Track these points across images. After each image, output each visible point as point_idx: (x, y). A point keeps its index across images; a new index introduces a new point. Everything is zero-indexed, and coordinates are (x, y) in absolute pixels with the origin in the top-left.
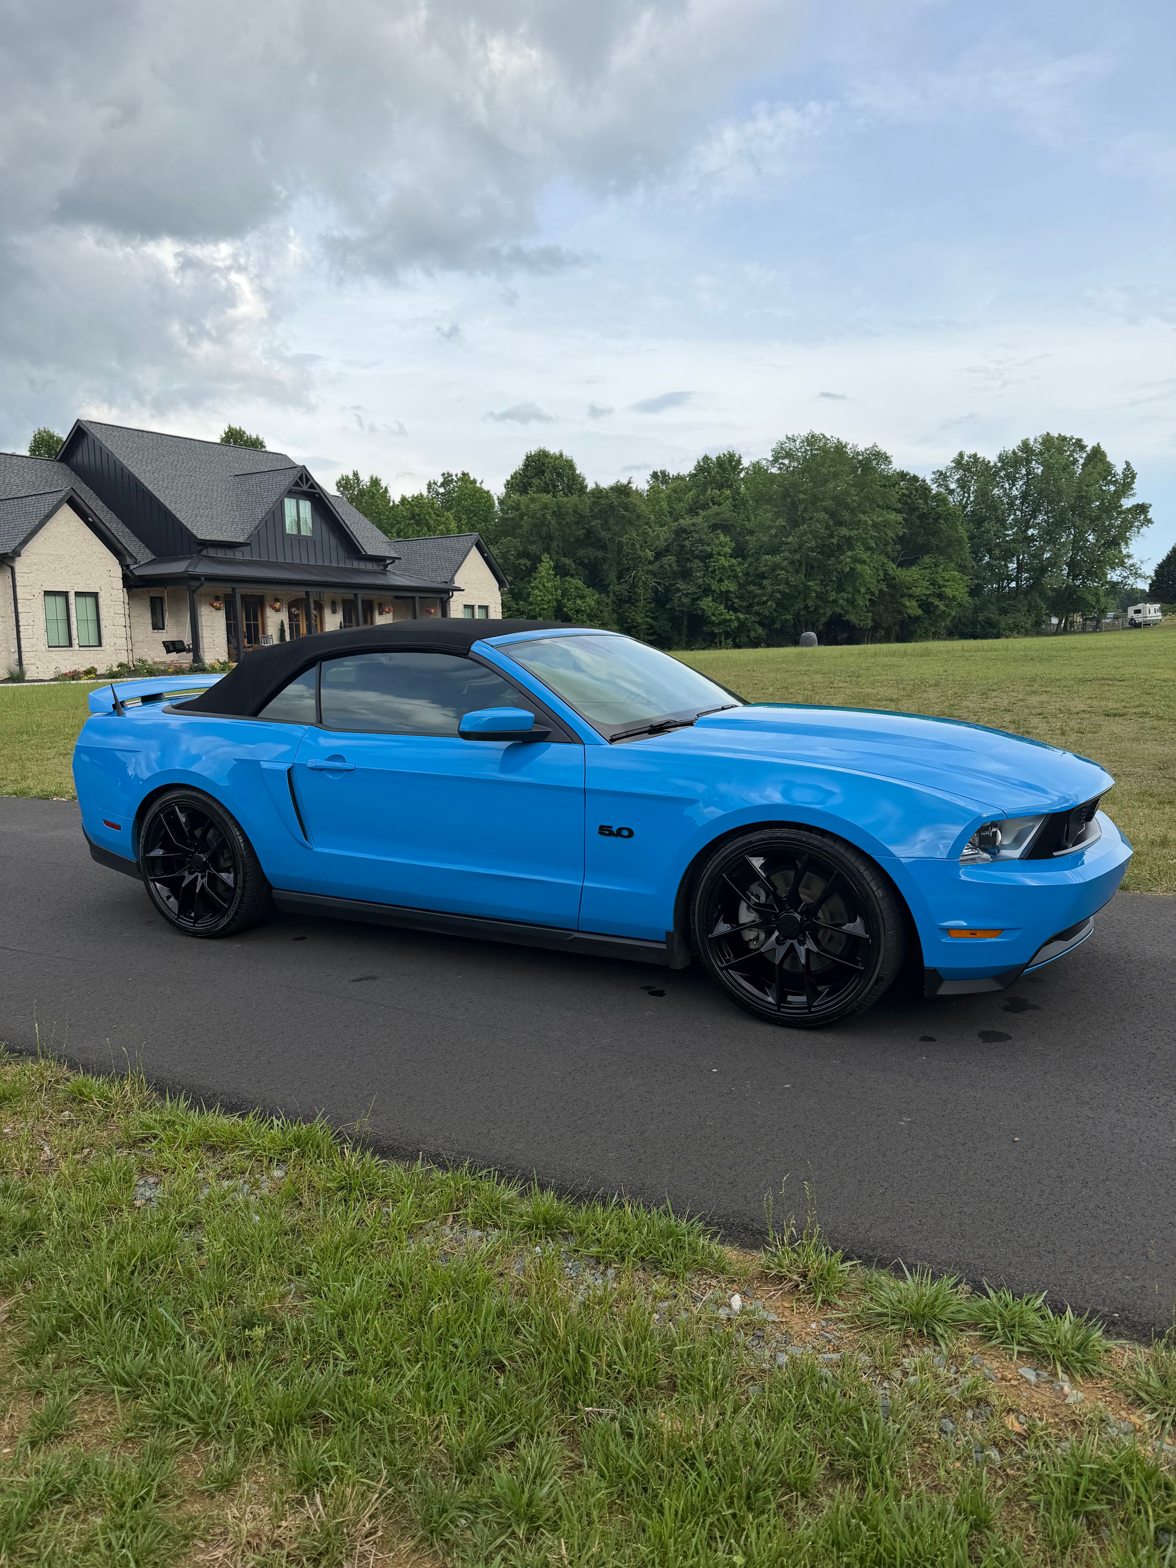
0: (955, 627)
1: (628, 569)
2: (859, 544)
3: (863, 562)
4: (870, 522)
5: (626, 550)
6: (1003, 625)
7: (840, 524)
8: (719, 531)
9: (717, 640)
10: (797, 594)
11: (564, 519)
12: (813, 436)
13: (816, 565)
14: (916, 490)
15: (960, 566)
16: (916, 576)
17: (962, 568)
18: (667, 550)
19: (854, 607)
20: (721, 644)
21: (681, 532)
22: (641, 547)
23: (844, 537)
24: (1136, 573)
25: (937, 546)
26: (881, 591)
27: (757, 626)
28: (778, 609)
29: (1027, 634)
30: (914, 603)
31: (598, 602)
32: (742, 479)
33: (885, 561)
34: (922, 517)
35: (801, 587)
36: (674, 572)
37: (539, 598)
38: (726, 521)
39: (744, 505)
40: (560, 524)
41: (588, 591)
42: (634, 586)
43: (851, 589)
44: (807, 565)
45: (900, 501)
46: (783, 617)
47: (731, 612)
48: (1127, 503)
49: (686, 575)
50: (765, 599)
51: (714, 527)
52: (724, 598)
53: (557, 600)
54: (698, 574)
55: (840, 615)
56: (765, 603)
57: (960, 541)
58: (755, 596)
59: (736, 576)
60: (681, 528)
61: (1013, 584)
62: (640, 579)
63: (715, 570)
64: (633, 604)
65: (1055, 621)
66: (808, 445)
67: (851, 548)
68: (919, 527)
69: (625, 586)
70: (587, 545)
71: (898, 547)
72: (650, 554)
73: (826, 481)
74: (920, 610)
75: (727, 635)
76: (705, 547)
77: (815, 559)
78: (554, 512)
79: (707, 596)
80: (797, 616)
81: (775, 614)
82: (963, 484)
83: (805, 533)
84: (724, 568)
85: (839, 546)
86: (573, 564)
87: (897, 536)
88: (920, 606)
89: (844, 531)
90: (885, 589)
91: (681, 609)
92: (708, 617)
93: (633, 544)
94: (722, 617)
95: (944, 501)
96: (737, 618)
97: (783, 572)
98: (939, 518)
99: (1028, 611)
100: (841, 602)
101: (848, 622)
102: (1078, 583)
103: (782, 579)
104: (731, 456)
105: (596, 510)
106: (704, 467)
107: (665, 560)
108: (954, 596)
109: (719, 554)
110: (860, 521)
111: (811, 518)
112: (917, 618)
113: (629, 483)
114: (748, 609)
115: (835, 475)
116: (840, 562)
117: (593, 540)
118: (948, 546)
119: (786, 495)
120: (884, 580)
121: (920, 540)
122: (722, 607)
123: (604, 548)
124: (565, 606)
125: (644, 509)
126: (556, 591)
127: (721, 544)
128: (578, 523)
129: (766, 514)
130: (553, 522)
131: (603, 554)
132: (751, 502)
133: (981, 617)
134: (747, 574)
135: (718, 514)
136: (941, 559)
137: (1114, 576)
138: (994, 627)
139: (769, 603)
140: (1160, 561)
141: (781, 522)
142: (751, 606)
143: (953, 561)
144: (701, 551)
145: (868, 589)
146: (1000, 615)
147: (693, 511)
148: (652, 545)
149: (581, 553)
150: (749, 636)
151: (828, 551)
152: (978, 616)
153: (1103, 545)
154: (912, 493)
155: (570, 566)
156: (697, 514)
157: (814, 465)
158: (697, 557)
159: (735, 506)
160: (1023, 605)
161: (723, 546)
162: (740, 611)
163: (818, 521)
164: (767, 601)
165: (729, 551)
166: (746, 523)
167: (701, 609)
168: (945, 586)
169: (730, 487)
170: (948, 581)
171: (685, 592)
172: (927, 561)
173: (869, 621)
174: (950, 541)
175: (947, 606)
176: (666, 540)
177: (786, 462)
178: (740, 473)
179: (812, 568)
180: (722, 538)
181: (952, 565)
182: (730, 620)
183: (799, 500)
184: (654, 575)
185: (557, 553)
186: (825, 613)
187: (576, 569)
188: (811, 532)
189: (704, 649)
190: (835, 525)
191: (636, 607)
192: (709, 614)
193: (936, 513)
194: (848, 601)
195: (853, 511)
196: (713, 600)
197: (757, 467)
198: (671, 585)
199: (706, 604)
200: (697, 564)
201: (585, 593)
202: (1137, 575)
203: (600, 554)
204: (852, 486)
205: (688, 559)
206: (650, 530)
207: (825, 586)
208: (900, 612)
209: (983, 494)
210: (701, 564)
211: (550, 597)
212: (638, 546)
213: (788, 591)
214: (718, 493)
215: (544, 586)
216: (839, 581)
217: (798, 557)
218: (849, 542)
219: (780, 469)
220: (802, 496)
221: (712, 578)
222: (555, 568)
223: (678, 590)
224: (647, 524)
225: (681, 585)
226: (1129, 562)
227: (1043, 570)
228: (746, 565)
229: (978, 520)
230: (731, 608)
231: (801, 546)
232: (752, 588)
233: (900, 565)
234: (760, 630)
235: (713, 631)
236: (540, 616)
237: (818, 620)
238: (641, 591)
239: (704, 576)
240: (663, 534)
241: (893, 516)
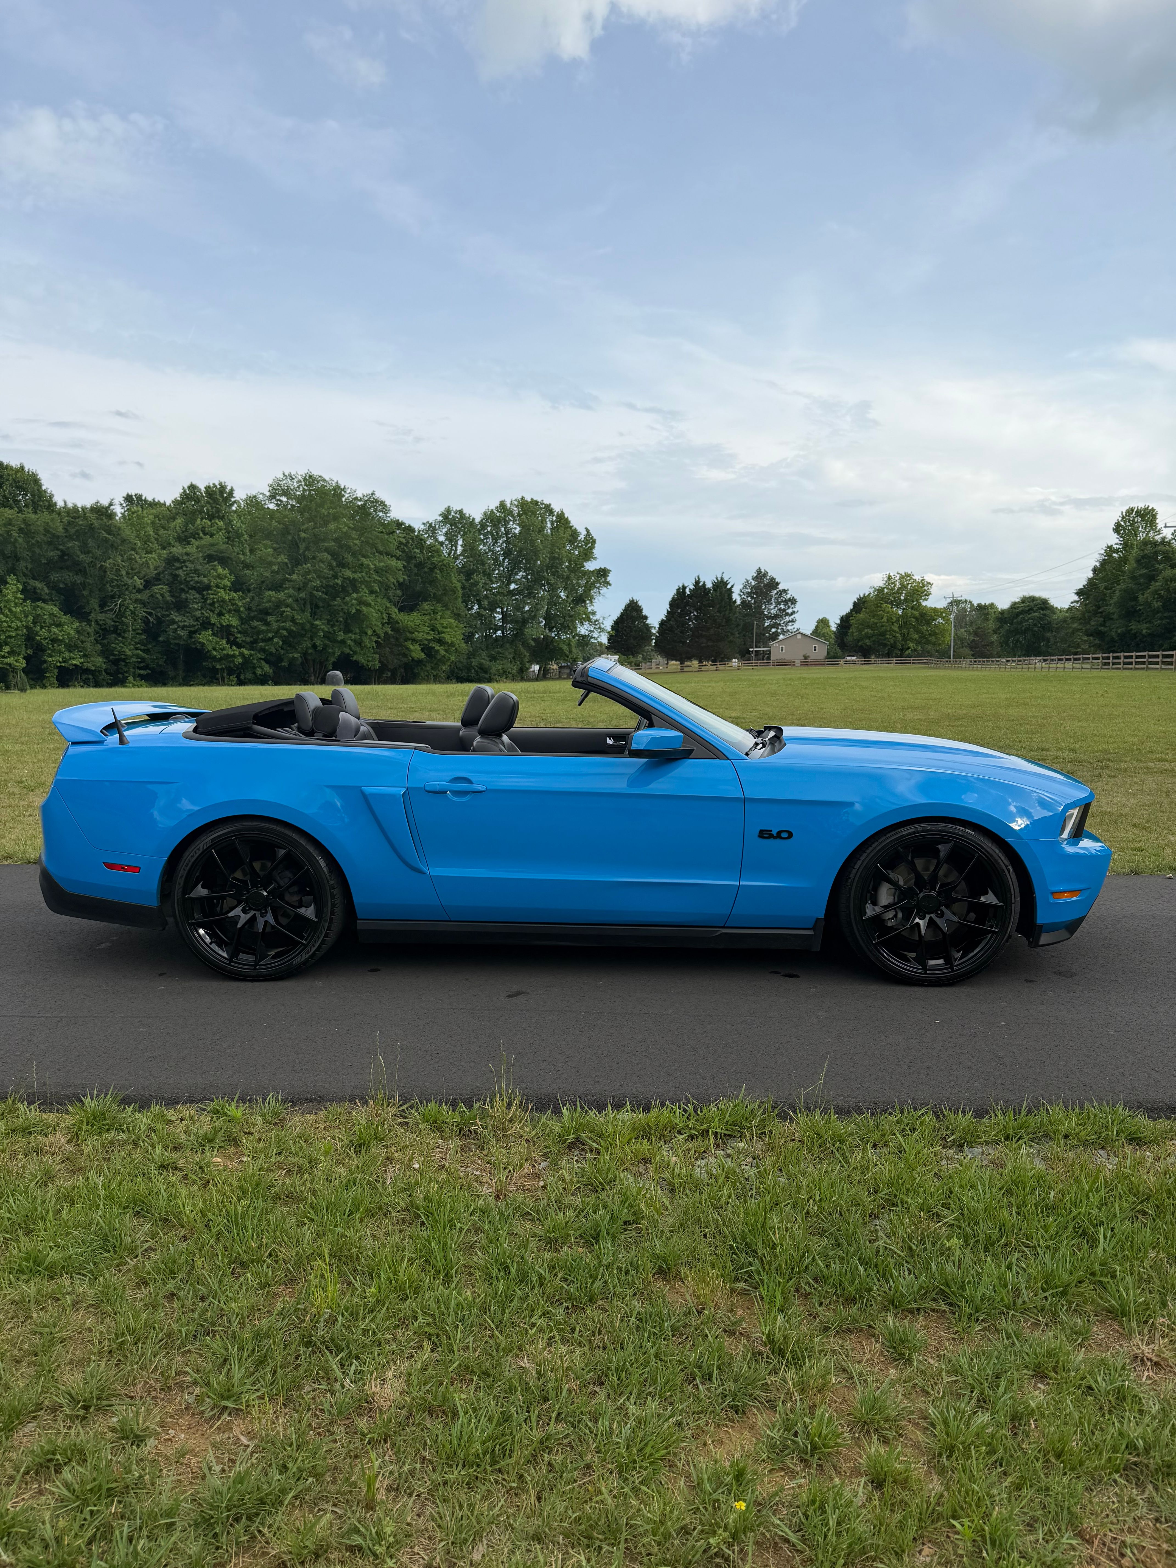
0: (452, 672)
1: (113, 597)
2: (363, 587)
3: (368, 605)
4: (372, 566)
5: (110, 575)
6: (493, 670)
7: (342, 565)
8: (216, 563)
9: (219, 676)
10: (303, 632)
11: (33, 538)
12: (310, 477)
13: (321, 604)
14: (412, 539)
15: (455, 614)
16: (418, 622)
17: (457, 616)
18: (157, 579)
19: (362, 648)
20: (223, 680)
21: (172, 561)
22: (128, 573)
23: (348, 578)
24: (600, 628)
25: (434, 594)
26: (386, 633)
27: (263, 663)
28: (285, 647)
29: (514, 679)
30: (417, 647)
31: (78, 632)
32: (235, 512)
33: (388, 605)
34: (420, 565)
35: (308, 626)
36: (167, 602)
37: (5, 624)
38: (222, 552)
39: (239, 537)
40: (28, 542)
41: (65, 619)
42: (120, 615)
43: (358, 631)
44: (311, 604)
45: (398, 548)
46: (291, 655)
47: (234, 648)
48: (590, 566)
49: (181, 606)
50: (270, 635)
51: (210, 558)
52: (225, 632)
53: (26, 627)
54: (196, 606)
55: (348, 654)
56: (271, 639)
57: (454, 591)
58: (259, 632)
59: (237, 611)
60: (174, 556)
61: (499, 633)
62: (127, 608)
63: (214, 603)
64: (119, 635)
65: (536, 668)
66: (306, 485)
67: (356, 590)
68: (416, 575)
69: (110, 615)
70: (62, 568)
71: (399, 592)
72: (139, 582)
73: (326, 523)
74: (423, 654)
75: (231, 672)
76: (202, 578)
77: (320, 598)
78: (21, 529)
79: (206, 629)
80: (305, 654)
81: (282, 652)
82: (451, 538)
83: (308, 572)
84: (223, 601)
85: (344, 588)
86: (46, 589)
87: (398, 582)
88: (422, 650)
89: (348, 573)
90: (390, 632)
91: (177, 642)
92: (208, 651)
93: (118, 570)
94: (225, 652)
95: (438, 552)
96: (242, 655)
97: (289, 609)
98: (435, 568)
99: (514, 658)
100: (349, 642)
101: (356, 662)
102: (553, 635)
103: (287, 616)
104: (223, 487)
105: (72, 531)
106: (191, 494)
107: (156, 589)
108: (452, 642)
109: (217, 586)
110: (362, 565)
111: (314, 558)
112: (420, 662)
113: (111, 504)
114: (252, 645)
115: (336, 518)
116: (346, 604)
117: (69, 563)
118: (445, 594)
119: (286, 532)
120: (388, 624)
121: (418, 588)
122: (224, 641)
123: (82, 571)
124: (37, 634)
125: (128, 532)
126: (26, 617)
127: (219, 576)
128: (50, 543)
129: (266, 550)
130: (20, 540)
131: (82, 579)
132: (246, 536)
133: (474, 663)
134: (249, 609)
135: (212, 545)
136: (439, 607)
137: (583, 629)
138: (486, 672)
139: (275, 640)
140: (615, 618)
141: (283, 558)
142: (255, 642)
143: (448, 609)
144: (197, 582)
145: (374, 631)
146: (490, 661)
147: (184, 539)
148: (139, 572)
149: (54, 576)
150: (254, 673)
151: (334, 591)
152: (472, 662)
153: (573, 601)
154: (408, 542)
155: (42, 589)
156: (189, 543)
157: (313, 506)
158: (193, 588)
159: (228, 538)
160: (510, 653)
161: (221, 579)
162: (243, 647)
163: (321, 561)
164: (273, 637)
165: (229, 584)
166: (241, 556)
167: (200, 643)
168: (444, 633)
169: (222, 518)
170: (446, 628)
171: (181, 624)
172: (426, 607)
173: (377, 662)
174: (445, 589)
175: (446, 651)
176: (156, 568)
177: (284, 499)
178: (232, 505)
179: (317, 607)
180: (220, 570)
181: (449, 612)
182: (234, 656)
183: (300, 538)
184: (143, 603)
185: (25, 575)
186: (334, 653)
187: (50, 594)
188: (315, 571)
189: (204, 685)
190: (338, 566)
191: (123, 638)
192: (210, 648)
193: (432, 563)
194: (355, 641)
195: (354, 554)
196: (213, 634)
197: (253, 502)
198: (163, 616)
199: (206, 638)
200: (193, 595)
201: (63, 620)
202: (602, 630)
203: (79, 579)
204: (353, 529)
205: (182, 590)
206: (137, 557)
207: (333, 626)
208: (405, 655)
209: (470, 548)
210: (197, 596)
211: (19, 624)
212: (124, 573)
213: (295, 629)
214: (209, 523)
215: (10, 610)
216: (346, 621)
217: (302, 595)
218: (354, 585)
219: (277, 505)
220: (303, 535)
221: (211, 610)
222: (23, 592)
223: (173, 622)
224: (133, 549)
225: (175, 616)
226: (593, 618)
227: (524, 622)
228: (248, 600)
229: (467, 573)
230: (233, 643)
231: (305, 584)
232: (255, 623)
233: (401, 610)
234: (267, 668)
235: (214, 667)
236: (6, 644)
237: (327, 660)
238: (128, 620)
239: (202, 608)
240: (154, 561)
241: (393, 563)
